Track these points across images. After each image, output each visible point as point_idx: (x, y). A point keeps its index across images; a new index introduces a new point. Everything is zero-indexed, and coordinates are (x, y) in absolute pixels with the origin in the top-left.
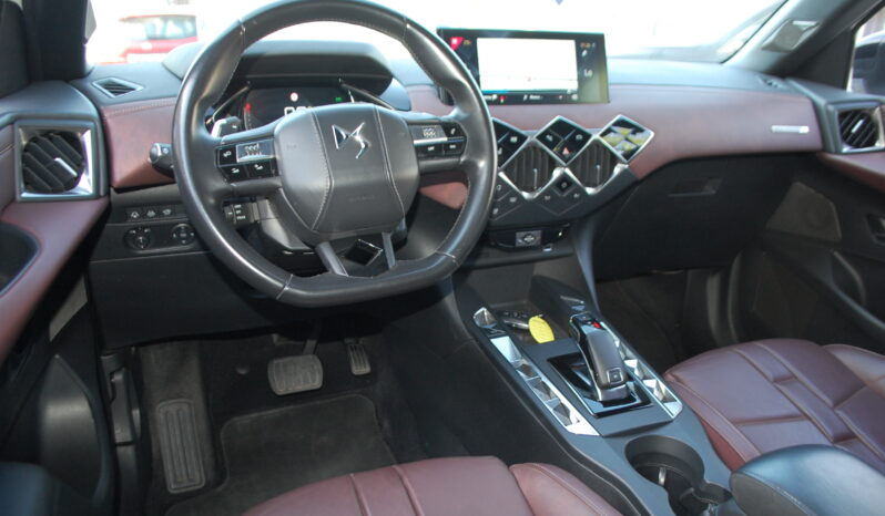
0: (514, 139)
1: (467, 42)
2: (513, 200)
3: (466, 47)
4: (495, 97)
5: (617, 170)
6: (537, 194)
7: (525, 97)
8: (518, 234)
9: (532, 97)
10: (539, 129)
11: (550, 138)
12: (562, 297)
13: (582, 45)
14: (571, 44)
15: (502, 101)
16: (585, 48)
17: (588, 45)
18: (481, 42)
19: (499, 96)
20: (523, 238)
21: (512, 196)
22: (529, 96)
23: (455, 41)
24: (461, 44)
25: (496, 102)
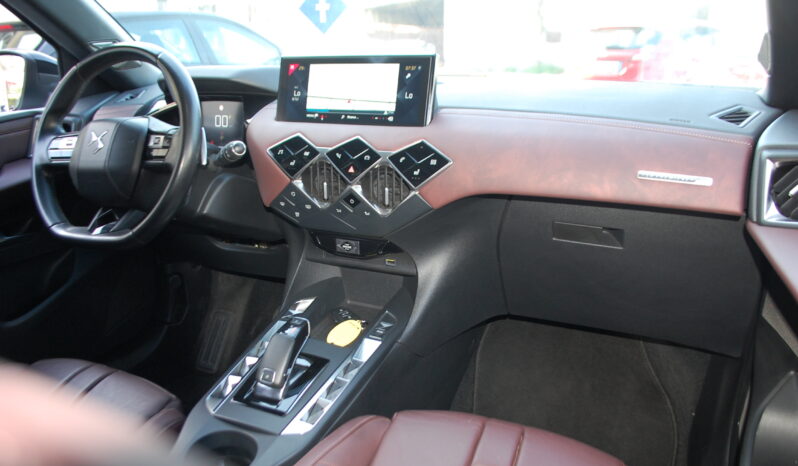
1: (302, 68)
3: (301, 71)
4: (316, 115)
7: (343, 117)
8: (338, 240)
9: (349, 117)
10: (331, 146)
11: (339, 156)
13: (407, 68)
14: (396, 67)
15: (322, 118)
16: (409, 71)
17: (413, 68)
18: (313, 67)
19: (320, 115)
20: (342, 245)
21: (306, 203)
22: (346, 116)
23: (292, 67)
24: (297, 70)
25: (317, 120)
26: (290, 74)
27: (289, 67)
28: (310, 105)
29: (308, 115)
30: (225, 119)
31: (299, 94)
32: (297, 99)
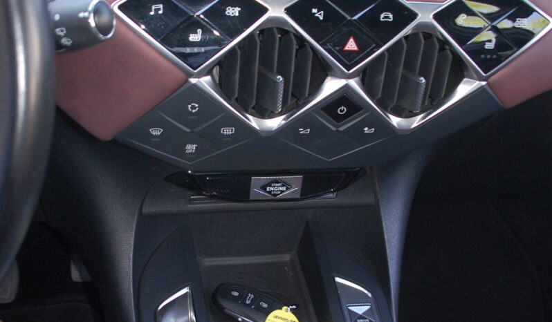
5: (464, 89)
8: (257, 181)
12: (338, 280)
20: (264, 188)
21: (225, 123)
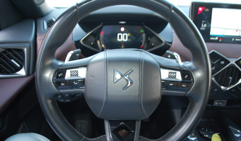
0: (223, 63)
1: (207, 10)
2: (216, 90)
3: (207, 12)
4: (217, 38)
6: (228, 89)
7: (233, 39)
8: (215, 101)
9: (236, 40)
10: (237, 58)
15: (220, 40)
18: (215, 10)
19: (219, 38)
21: (216, 88)
22: (235, 39)
23: (200, 9)
24: (203, 11)
25: (217, 41)
26: (199, 13)
27: (198, 9)
28: (212, 33)
29: (211, 38)
30: (125, 36)
31: (205, 25)
32: (204, 29)
